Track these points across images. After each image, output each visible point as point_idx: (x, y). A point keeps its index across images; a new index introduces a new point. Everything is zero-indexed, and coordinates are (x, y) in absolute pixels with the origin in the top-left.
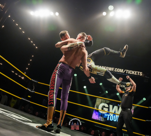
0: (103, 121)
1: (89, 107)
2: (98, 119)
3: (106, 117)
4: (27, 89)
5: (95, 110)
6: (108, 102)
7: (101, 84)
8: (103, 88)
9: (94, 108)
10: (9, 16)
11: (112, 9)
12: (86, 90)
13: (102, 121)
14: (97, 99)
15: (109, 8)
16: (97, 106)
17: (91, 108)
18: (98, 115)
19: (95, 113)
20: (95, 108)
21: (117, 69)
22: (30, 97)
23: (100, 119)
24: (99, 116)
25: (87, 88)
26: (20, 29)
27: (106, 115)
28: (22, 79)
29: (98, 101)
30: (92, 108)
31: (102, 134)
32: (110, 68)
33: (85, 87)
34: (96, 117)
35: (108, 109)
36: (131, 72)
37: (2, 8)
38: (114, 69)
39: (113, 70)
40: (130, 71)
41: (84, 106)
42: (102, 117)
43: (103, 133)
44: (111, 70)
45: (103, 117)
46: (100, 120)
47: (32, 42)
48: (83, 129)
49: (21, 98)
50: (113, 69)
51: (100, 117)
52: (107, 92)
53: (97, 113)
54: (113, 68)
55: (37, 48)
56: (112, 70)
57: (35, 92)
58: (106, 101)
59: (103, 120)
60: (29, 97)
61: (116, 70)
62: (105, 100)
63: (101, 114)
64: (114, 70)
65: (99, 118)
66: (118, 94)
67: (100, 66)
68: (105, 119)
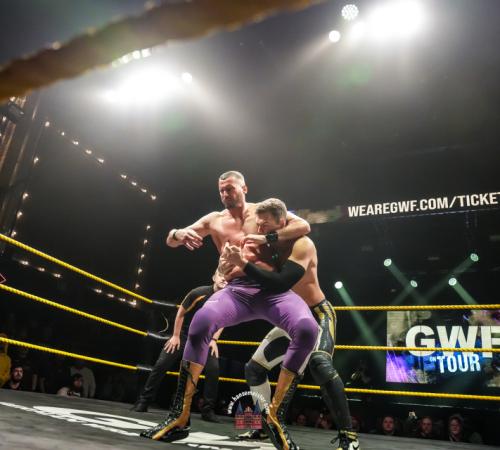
0: (426, 382)
1: (363, 347)
2: (407, 381)
3: (432, 367)
4: (146, 334)
5: (391, 352)
6: (427, 316)
7: (388, 263)
8: (398, 274)
9: (385, 345)
10: (47, 124)
11: (356, 15)
12: (345, 295)
13: (421, 382)
14: (388, 313)
15: (343, 15)
16: (393, 338)
17: (375, 348)
18: (403, 368)
19: (392, 363)
20: (390, 347)
21: (426, 201)
23: (415, 378)
24: (409, 367)
25: (345, 285)
26: (89, 152)
27: (433, 359)
28: (131, 307)
29: (395, 319)
30: (379, 348)
31: (424, 427)
32: (404, 203)
33: (339, 285)
34: (399, 375)
35: (433, 340)
36: (475, 200)
37: (22, 106)
38: (418, 204)
39: (415, 208)
40: (472, 197)
41: (351, 347)
42: (419, 371)
43: (426, 421)
44: (407, 210)
45: (422, 369)
46: (413, 381)
47: (135, 184)
49: (135, 368)
50: (412, 206)
51: (411, 372)
52: (414, 284)
53: (399, 360)
54: (412, 202)
55: (154, 198)
56: (412, 210)
58: (418, 316)
59: (423, 379)
61: (424, 204)
62: (414, 312)
63: (412, 361)
64: (418, 206)
65: (409, 374)
66: (453, 282)
67: (370, 206)
68: (429, 373)
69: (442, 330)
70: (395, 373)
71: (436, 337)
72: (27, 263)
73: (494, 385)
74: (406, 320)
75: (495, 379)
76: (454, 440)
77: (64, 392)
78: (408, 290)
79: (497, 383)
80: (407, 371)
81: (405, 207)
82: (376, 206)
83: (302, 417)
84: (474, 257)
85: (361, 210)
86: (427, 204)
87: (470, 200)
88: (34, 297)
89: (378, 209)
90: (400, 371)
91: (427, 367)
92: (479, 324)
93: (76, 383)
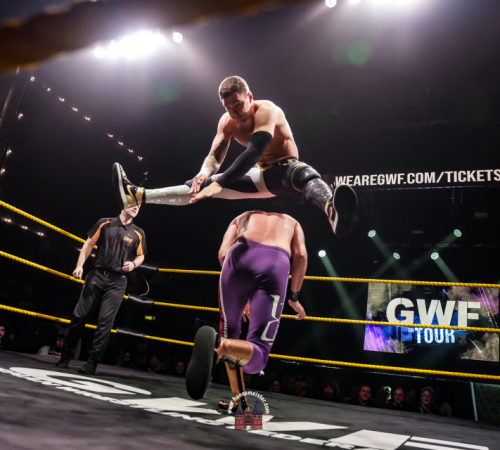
0: (402, 352)
1: (341, 320)
2: (384, 350)
3: (409, 337)
4: (127, 297)
5: (371, 326)
7: (372, 234)
8: (382, 246)
9: (364, 317)
10: (33, 79)
12: (328, 264)
13: (397, 352)
14: (369, 284)
16: (373, 308)
17: (353, 321)
18: (381, 337)
19: (370, 333)
21: (413, 175)
22: (150, 318)
23: (392, 347)
24: (387, 337)
26: (76, 110)
27: (411, 330)
29: (376, 289)
30: (357, 321)
32: (391, 176)
33: (322, 254)
34: (377, 344)
35: (412, 313)
36: (463, 176)
38: (405, 178)
39: (402, 181)
40: (460, 173)
41: (330, 319)
42: (396, 342)
43: (399, 391)
44: (394, 183)
45: (399, 339)
46: (390, 351)
47: (122, 144)
48: (331, 391)
49: (115, 330)
50: (399, 179)
51: (389, 342)
52: (397, 256)
53: (378, 330)
54: (399, 175)
55: (141, 158)
56: (399, 182)
57: (156, 303)
59: (400, 349)
60: (148, 320)
61: (412, 178)
62: (395, 286)
63: (390, 331)
64: (406, 180)
65: (386, 344)
66: (435, 256)
67: (358, 177)
68: (406, 343)
69: (421, 303)
70: (373, 342)
71: (415, 309)
72: (10, 221)
73: (467, 358)
74: (387, 291)
75: (469, 351)
76: (425, 412)
77: (45, 351)
78: (390, 262)
79: (471, 356)
80: (384, 340)
81: (392, 179)
82: (363, 177)
83: (276, 383)
84: (458, 233)
85: (348, 181)
86: (414, 178)
87: (458, 176)
88: (13, 257)
89: (366, 180)
90: (378, 340)
91: (405, 338)
92: (458, 299)
93: (58, 342)
